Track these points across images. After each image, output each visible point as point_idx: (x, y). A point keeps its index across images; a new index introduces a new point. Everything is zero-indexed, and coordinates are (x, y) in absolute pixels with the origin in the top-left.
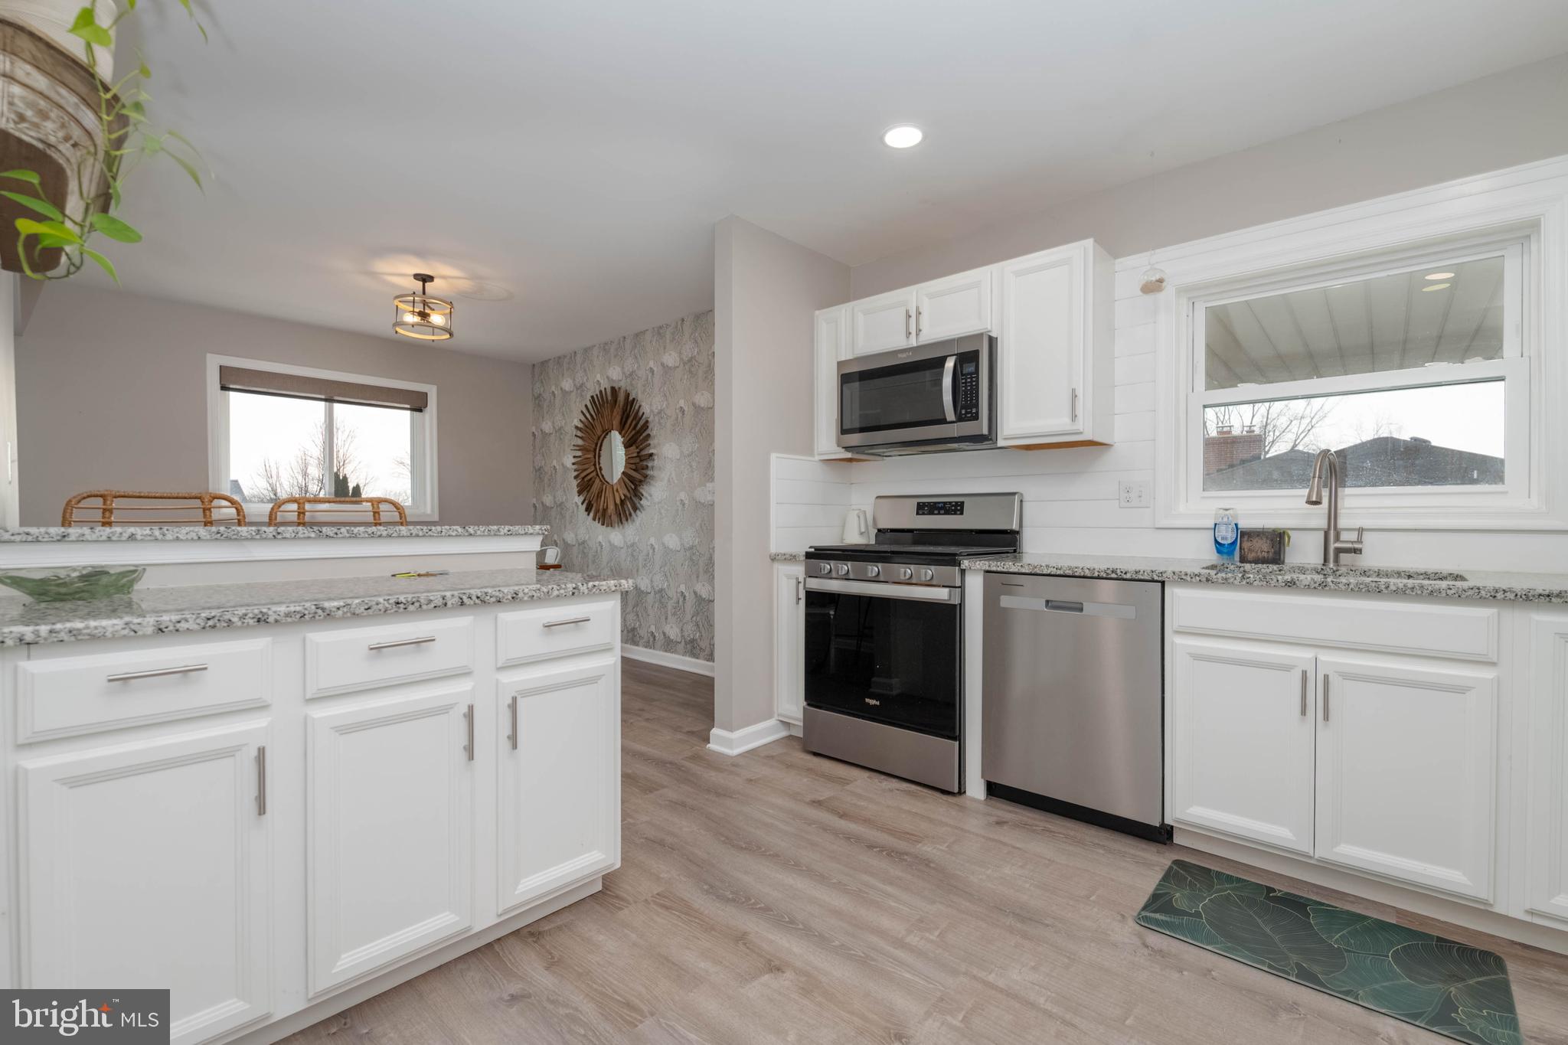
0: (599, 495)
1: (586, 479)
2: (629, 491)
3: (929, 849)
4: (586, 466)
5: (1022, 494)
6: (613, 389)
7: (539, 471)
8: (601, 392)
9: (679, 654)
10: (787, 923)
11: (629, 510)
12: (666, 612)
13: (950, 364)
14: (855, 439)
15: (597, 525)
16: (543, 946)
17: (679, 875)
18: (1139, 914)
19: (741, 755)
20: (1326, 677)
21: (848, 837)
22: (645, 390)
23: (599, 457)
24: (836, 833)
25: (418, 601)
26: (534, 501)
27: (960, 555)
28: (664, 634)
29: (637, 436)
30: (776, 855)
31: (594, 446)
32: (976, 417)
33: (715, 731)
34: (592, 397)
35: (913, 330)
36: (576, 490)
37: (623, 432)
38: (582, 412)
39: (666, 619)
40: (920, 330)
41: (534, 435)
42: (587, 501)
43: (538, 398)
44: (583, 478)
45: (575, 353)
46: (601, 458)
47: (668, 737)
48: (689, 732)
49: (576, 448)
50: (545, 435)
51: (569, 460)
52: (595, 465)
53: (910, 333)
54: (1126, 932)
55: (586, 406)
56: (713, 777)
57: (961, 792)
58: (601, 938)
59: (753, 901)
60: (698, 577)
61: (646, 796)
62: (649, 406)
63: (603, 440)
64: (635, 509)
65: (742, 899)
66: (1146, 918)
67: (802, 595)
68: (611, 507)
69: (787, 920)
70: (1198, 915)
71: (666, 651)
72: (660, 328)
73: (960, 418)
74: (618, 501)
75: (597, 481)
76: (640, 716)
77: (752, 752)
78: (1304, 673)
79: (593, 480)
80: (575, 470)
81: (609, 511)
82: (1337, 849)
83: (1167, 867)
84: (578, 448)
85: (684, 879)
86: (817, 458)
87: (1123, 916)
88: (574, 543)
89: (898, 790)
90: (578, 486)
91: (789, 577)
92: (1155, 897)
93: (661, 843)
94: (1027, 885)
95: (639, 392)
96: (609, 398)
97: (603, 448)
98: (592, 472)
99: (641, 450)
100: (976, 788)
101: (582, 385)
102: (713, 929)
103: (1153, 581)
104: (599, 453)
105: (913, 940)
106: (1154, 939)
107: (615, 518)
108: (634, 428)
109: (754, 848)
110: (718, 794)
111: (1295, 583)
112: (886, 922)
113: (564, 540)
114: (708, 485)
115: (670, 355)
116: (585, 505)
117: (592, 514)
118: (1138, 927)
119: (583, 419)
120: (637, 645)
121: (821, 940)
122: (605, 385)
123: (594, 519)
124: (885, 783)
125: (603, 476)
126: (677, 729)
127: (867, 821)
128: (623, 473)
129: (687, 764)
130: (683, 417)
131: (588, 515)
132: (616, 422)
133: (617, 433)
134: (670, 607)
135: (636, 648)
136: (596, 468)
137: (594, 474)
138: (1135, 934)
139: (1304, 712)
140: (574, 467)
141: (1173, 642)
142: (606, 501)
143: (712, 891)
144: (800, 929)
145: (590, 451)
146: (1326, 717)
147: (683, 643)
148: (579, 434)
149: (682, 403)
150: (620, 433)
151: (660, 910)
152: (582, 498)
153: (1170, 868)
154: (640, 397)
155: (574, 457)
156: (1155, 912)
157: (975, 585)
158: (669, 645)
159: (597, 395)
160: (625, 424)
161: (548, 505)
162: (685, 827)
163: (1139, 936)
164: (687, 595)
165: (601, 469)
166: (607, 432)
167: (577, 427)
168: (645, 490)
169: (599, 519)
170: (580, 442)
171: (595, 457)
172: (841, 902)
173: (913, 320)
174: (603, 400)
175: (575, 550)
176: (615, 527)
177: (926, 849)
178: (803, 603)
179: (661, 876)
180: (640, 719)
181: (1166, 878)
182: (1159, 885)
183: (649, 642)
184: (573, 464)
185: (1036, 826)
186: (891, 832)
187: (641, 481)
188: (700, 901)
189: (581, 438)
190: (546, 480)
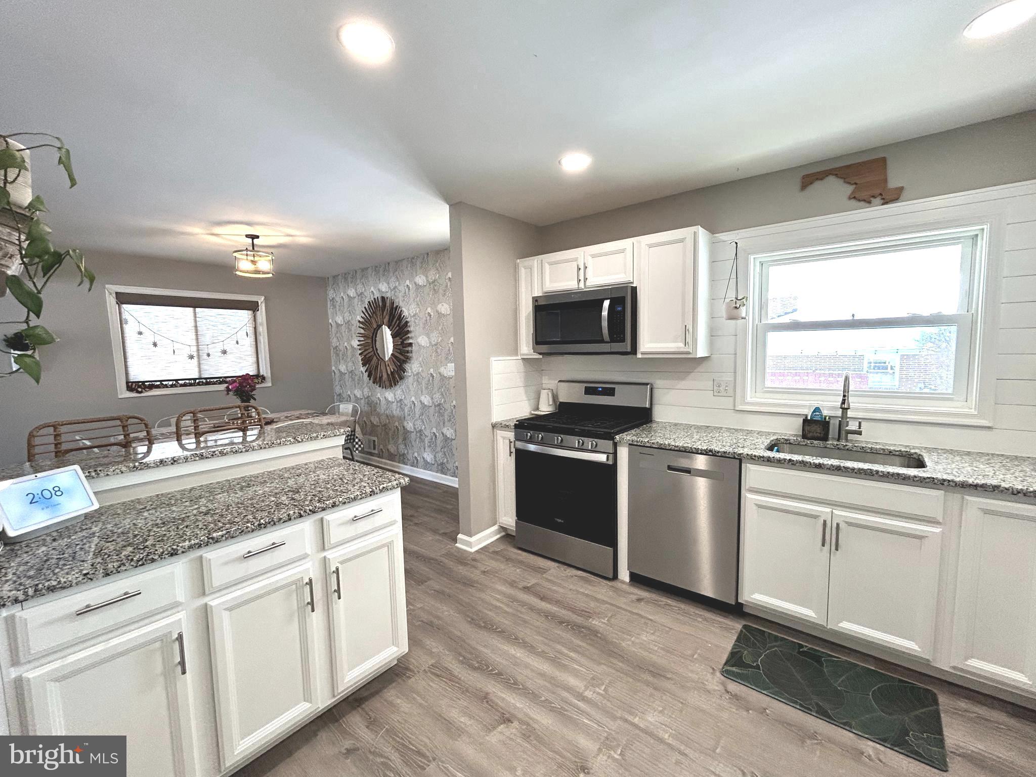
0: (376, 368)
1: (367, 356)
2: (396, 367)
3: (597, 623)
4: (367, 348)
5: (652, 384)
6: (383, 298)
8: (375, 299)
9: (433, 471)
10: (512, 685)
11: (397, 379)
12: (424, 445)
13: (606, 303)
14: (544, 348)
15: (376, 387)
16: (363, 709)
17: (443, 650)
18: (723, 668)
19: (477, 552)
20: (838, 525)
21: (547, 615)
22: (404, 300)
23: (375, 341)
24: (539, 612)
25: (272, 521)
27: (613, 433)
28: (424, 458)
29: (401, 331)
30: (503, 632)
31: (371, 335)
32: (623, 340)
33: (460, 536)
34: (369, 302)
35: (582, 278)
36: (361, 363)
37: (391, 327)
38: (363, 311)
39: (425, 449)
40: (587, 279)
41: (331, 325)
42: (368, 371)
43: (332, 301)
44: (365, 356)
45: (356, 271)
46: (377, 343)
47: (430, 538)
48: (444, 533)
49: (359, 335)
50: (338, 325)
51: (355, 343)
52: (373, 347)
53: (580, 280)
54: (715, 681)
55: (365, 308)
56: (462, 570)
57: (615, 577)
58: (399, 701)
59: (491, 668)
60: (444, 423)
61: (420, 587)
62: (408, 311)
63: (377, 331)
64: (401, 378)
65: (483, 667)
66: (727, 672)
67: (513, 450)
68: (385, 376)
69: (512, 682)
70: (758, 667)
71: (425, 469)
72: (413, 258)
73: (613, 340)
74: (389, 373)
75: (375, 358)
76: (411, 521)
77: (484, 549)
78: (825, 522)
79: (372, 357)
80: (360, 350)
81: (384, 378)
82: (841, 625)
83: (739, 630)
84: (361, 335)
85: (447, 653)
86: (519, 357)
87: (713, 669)
88: (362, 398)
89: (576, 576)
90: (362, 360)
91: (504, 438)
92: (733, 654)
93: (431, 624)
94: (656, 648)
95: (401, 302)
96: (381, 304)
97: (377, 336)
99: (405, 340)
100: (624, 574)
101: (362, 293)
102: (467, 691)
103: (734, 458)
104: (375, 339)
105: (588, 694)
106: (733, 687)
107: (387, 383)
108: (398, 325)
109: (489, 627)
110: (465, 584)
111: (821, 467)
112: (572, 681)
113: (355, 395)
114: (448, 365)
115: (420, 277)
116: (367, 373)
117: (372, 380)
118: (722, 677)
119: (363, 316)
120: (407, 465)
121: (532, 696)
122: (377, 295)
123: (374, 383)
124: (568, 571)
125: (378, 354)
126: (435, 531)
127: (557, 602)
128: (392, 354)
129: (443, 559)
130: (430, 320)
131: (370, 380)
132: (386, 320)
133: (387, 327)
134: (426, 442)
135: (406, 466)
136: (374, 350)
137: (373, 352)
138: (720, 683)
139: (823, 545)
140: (359, 347)
141: (745, 496)
142: (381, 372)
143: (466, 663)
144: (520, 689)
145: (369, 338)
146: (837, 549)
147: (436, 465)
148: (361, 326)
149: (429, 310)
150: (389, 328)
151: (433, 677)
152: (365, 368)
153: (741, 631)
154: (401, 304)
155: (359, 341)
156: (733, 666)
157: (623, 453)
158: (427, 466)
159: (372, 301)
160: (392, 322)
161: (342, 371)
162: (446, 612)
163: (723, 684)
164: (437, 434)
165: (377, 350)
166: (379, 326)
167: (359, 321)
168: (407, 366)
169: (377, 383)
170: (362, 331)
171: (373, 342)
172: (545, 667)
173: (582, 271)
174: (376, 303)
175: (363, 402)
176: (388, 389)
177: (595, 622)
178: (513, 455)
179: (433, 651)
180: (412, 524)
181: (738, 640)
182: (734, 645)
183: (414, 463)
184: (358, 345)
185: (661, 601)
186: (573, 610)
187: (404, 361)
188: (457, 669)
189: (363, 328)
190: (341, 355)
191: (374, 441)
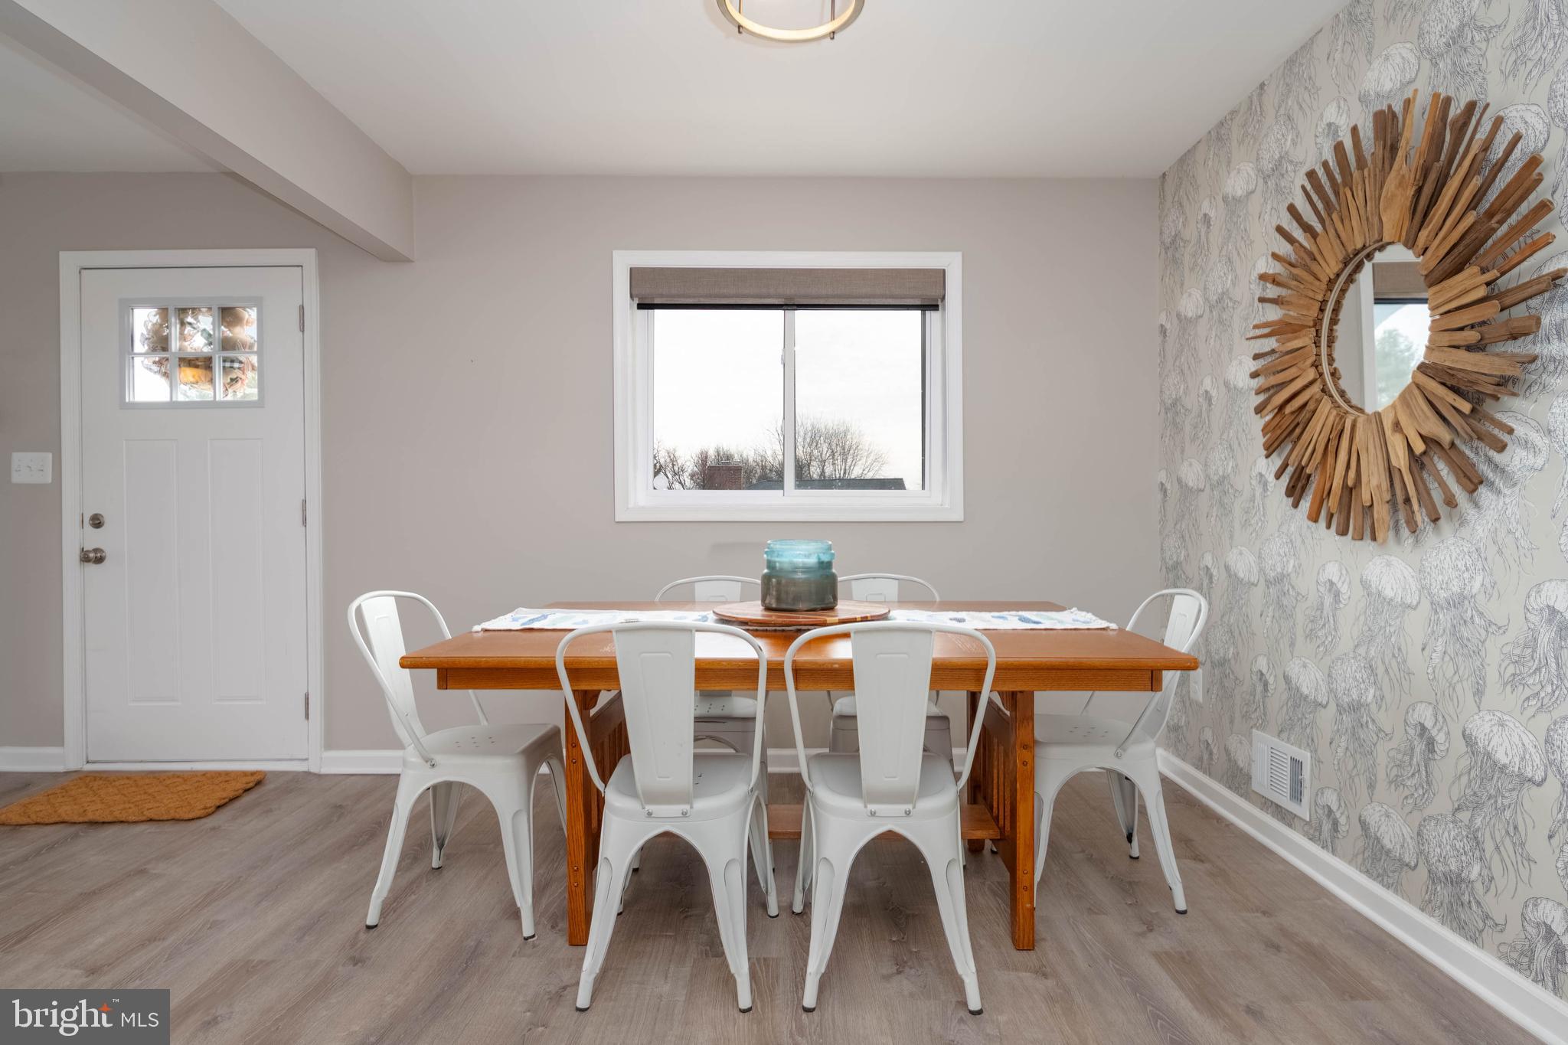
0: (1331, 448)
1: (1288, 409)
2: (1445, 424)
4: (1290, 374)
6: (1384, 115)
7: (1173, 408)
8: (1339, 148)
11: (1442, 484)
15: (1325, 537)
23: (1331, 341)
26: (1162, 476)
31: (1314, 312)
34: (1311, 175)
36: (1260, 440)
38: (1280, 230)
41: (1163, 330)
42: (1290, 470)
43: (1172, 247)
44: (1282, 407)
46: (1337, 345)
49: (1258, 332)
50: (1185, 323)
51: (1241, 370)
52: (1316, 365)
55: (1292, 209)
63: (1343, 291)
64: (1473, 482)
68: (1374, 480)
74: (1400, 459)
75: (1326, 406)
79: (1311, 406)
80: (1259, 392)
81: (1368, 493)
84: (1266, 330)
88: (1254, 579)
90: (1265, 431)
96: (1370, 153)
97: (1342, 315)
98: (1311, 383)
101: (1289, 155)
104: (1331, 330)
107: (1387, 513)
108: (1473, 205)
113: (1227, 568)
116: (1285, 479)
117: (1306, 504)
119: (1283, 247)
123: (1314, 518)
125: (1342, 394)
128: (1423, 367)
131: (1296, 505)
132: (1396, 212)
133: (1399, 249)
136: (1321, 374)
137: (1315, 389)
140: (1255, 383)
142: (1355, 461)
145: (1304, 327)
148: (1272, 291)
150: (1411, 246)
152: (1277, 461)
155: (1256, 357)
159: (1325, 164)
160: (1432, 209)
161: (1191, 484)
165: (1335, 374)
166: (1358, 260)
167: (1264, 275)
169: (1330, 517)
170: (1273, 314)
171: (1317, 344)
175: (1257, 595)
176: (1385, 541)
184: (1255, 377)
189: (1276, 301)
190: (1188, 428)
191: (1297, 765)
